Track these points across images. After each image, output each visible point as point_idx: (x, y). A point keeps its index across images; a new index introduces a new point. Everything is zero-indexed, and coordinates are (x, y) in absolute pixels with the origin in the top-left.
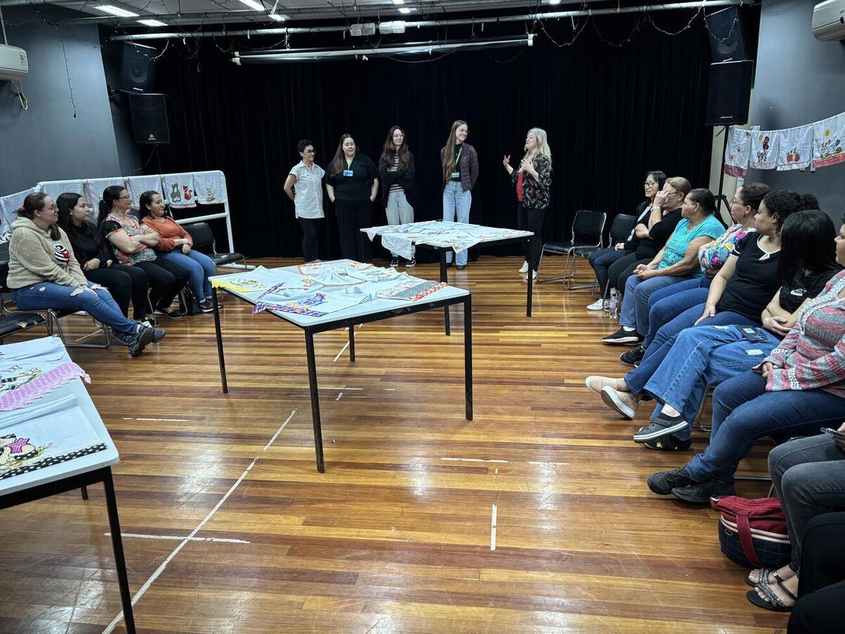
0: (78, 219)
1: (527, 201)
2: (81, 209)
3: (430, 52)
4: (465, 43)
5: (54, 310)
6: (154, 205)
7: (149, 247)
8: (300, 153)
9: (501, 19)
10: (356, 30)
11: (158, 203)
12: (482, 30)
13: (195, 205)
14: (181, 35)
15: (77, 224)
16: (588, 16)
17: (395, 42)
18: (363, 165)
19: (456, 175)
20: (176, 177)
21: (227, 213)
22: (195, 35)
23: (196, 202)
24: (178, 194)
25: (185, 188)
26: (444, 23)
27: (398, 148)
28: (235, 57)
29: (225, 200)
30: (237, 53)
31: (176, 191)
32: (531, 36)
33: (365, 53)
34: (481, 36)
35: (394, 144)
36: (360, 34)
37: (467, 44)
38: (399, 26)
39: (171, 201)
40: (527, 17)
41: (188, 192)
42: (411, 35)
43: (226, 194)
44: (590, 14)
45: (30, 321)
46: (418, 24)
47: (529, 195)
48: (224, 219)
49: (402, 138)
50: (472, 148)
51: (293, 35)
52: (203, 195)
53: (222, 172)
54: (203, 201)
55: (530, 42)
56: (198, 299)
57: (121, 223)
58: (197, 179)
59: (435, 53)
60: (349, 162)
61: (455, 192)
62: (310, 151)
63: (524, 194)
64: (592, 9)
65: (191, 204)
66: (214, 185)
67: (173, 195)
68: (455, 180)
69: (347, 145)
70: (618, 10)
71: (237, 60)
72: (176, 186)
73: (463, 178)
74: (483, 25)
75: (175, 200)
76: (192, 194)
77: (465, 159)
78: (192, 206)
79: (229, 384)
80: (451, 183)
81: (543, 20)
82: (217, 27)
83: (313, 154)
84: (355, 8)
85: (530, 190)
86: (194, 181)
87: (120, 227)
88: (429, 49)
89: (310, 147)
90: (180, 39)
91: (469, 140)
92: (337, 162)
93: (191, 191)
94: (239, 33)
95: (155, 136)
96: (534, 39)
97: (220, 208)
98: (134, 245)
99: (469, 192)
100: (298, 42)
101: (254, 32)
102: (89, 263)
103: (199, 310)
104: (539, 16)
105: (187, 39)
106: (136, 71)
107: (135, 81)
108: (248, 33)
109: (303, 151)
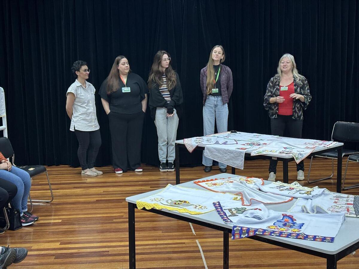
8: (76, 72)
18: (136, 83)
19: (215, 90)
21: (5, 127)
27: (165, 69)
29: (4, 114)
35: (162, 67)
43: (5, 108)
50: (228, 69)
53: (2, 89)
56: (19, 213)
60: (125, 80)
61: (216, 106)
62: (85, 70)
68: (214, 95)
69: (124, 64)
73: (223, 93)
77: (224, 77)
80: (212, 98)
83: (88, 73)
89: (85, 67)
92: (111, 80)
99: (227, 105)
103: (19, 225)
109: (78, 70)
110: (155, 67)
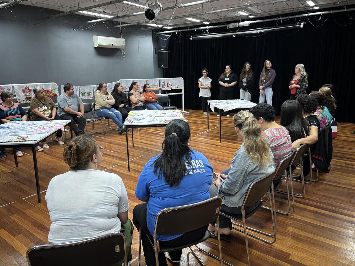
0: (119, 91)
1: (297, 95)
2: (120, 88)
3: (259, 33)
4: (273, 28)
5: (105, 117)
6: (147, 88)
7: (141, 101)
9: (290, 17)
10: (231, 26)
11: (148, 87)
12: (281, 22)
13: (170, 89)
14: (175, 31)
15: (119, 92)
16: (330, 13)
17: (246, 29)
20: (165, 79)
21: (183, 93)
22: (179, 31)
23: (171, 88)
24: (165, 85)
25: (168, 83)
26: (265, 20)
27: (247, 71)
28: (191, 37)
29: (183, 88)
30: (192, 36)
31: (164, 84)
32: (302, 23)
33: (234, 34)
34: (281, 25)
35: (246, 70)
36: (232, 27)
37: (274, 29)
38: (246, 23)
39: (162, 88)
40: (301, 16)
41: (168, 85)
42: (252, 26)
43: (183, 86)
44: (331, 13)
45: (97, 119)
46: (255, 22)
47: (298, 92)
48: (182, 95)
49: (249, 67)
51: (210, 29)
52: (174, 86)
53: (182, 78)
54: (174, 88)
55: (302, 26)
57: (134, 94)
58: (172, 80)
59: (261, 33)
60: (228, 75)
63: (296, 92)
64: (332, 10)
65: (169, 89)
66: (179, 83)
67: (163, 86)
70: (345, 10)
71: (191, 39)
72: (164, 82)
74: (282, 20)
75: (163, 87)
76: (170, 85)
78: (169, 90)
79: (134, 145)
81: (309, 16)
82: (186, 28)
84: (222, 19)
85: (299, 90)
86: (171, 81)
87: (133, 95)
88: (258, 31)
90: (175, 33)
91: (272, 67)
93: (169, 84)
94: (193, 29)
95: (163, 65)
96: (304, 25)
97: (180, 91)
98: (136, 101)
100: (211, 31)
101: (197, 29)
102: (121, 105)
104: (307, 15)
105: (178, 32)
106: (163, 44)
107: (162, 47)
108: (196, 29)
110: (243, 70)
